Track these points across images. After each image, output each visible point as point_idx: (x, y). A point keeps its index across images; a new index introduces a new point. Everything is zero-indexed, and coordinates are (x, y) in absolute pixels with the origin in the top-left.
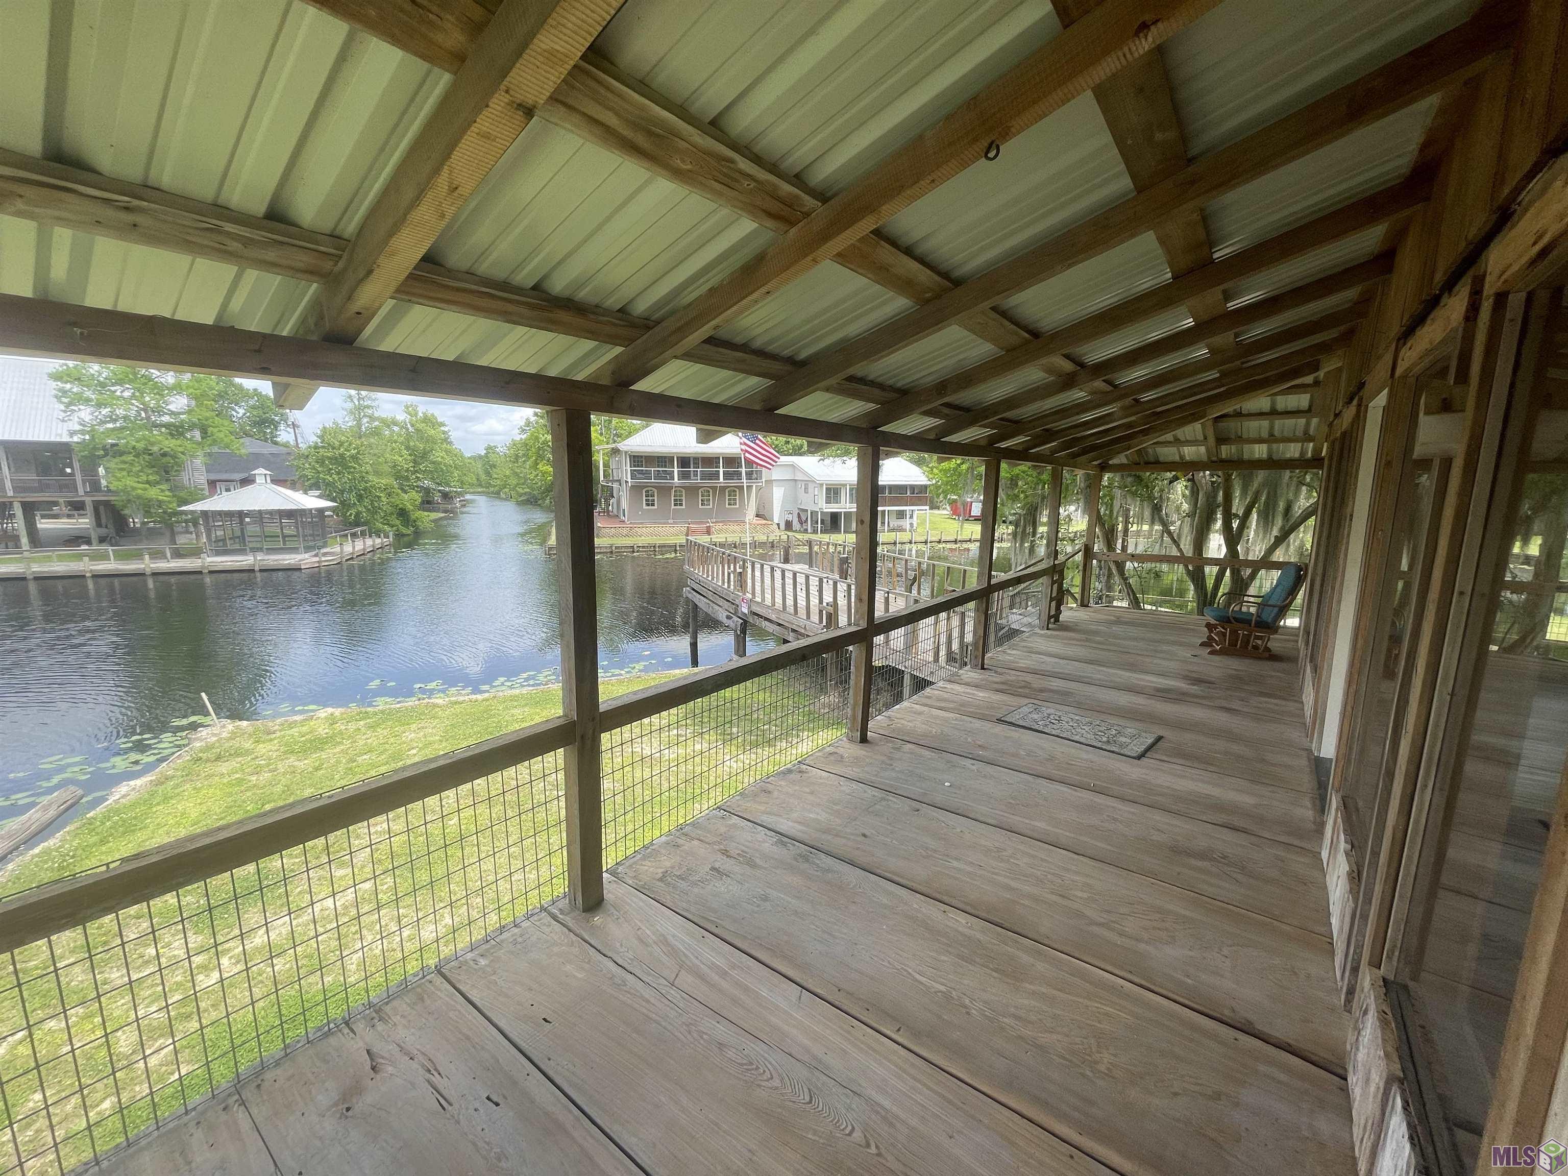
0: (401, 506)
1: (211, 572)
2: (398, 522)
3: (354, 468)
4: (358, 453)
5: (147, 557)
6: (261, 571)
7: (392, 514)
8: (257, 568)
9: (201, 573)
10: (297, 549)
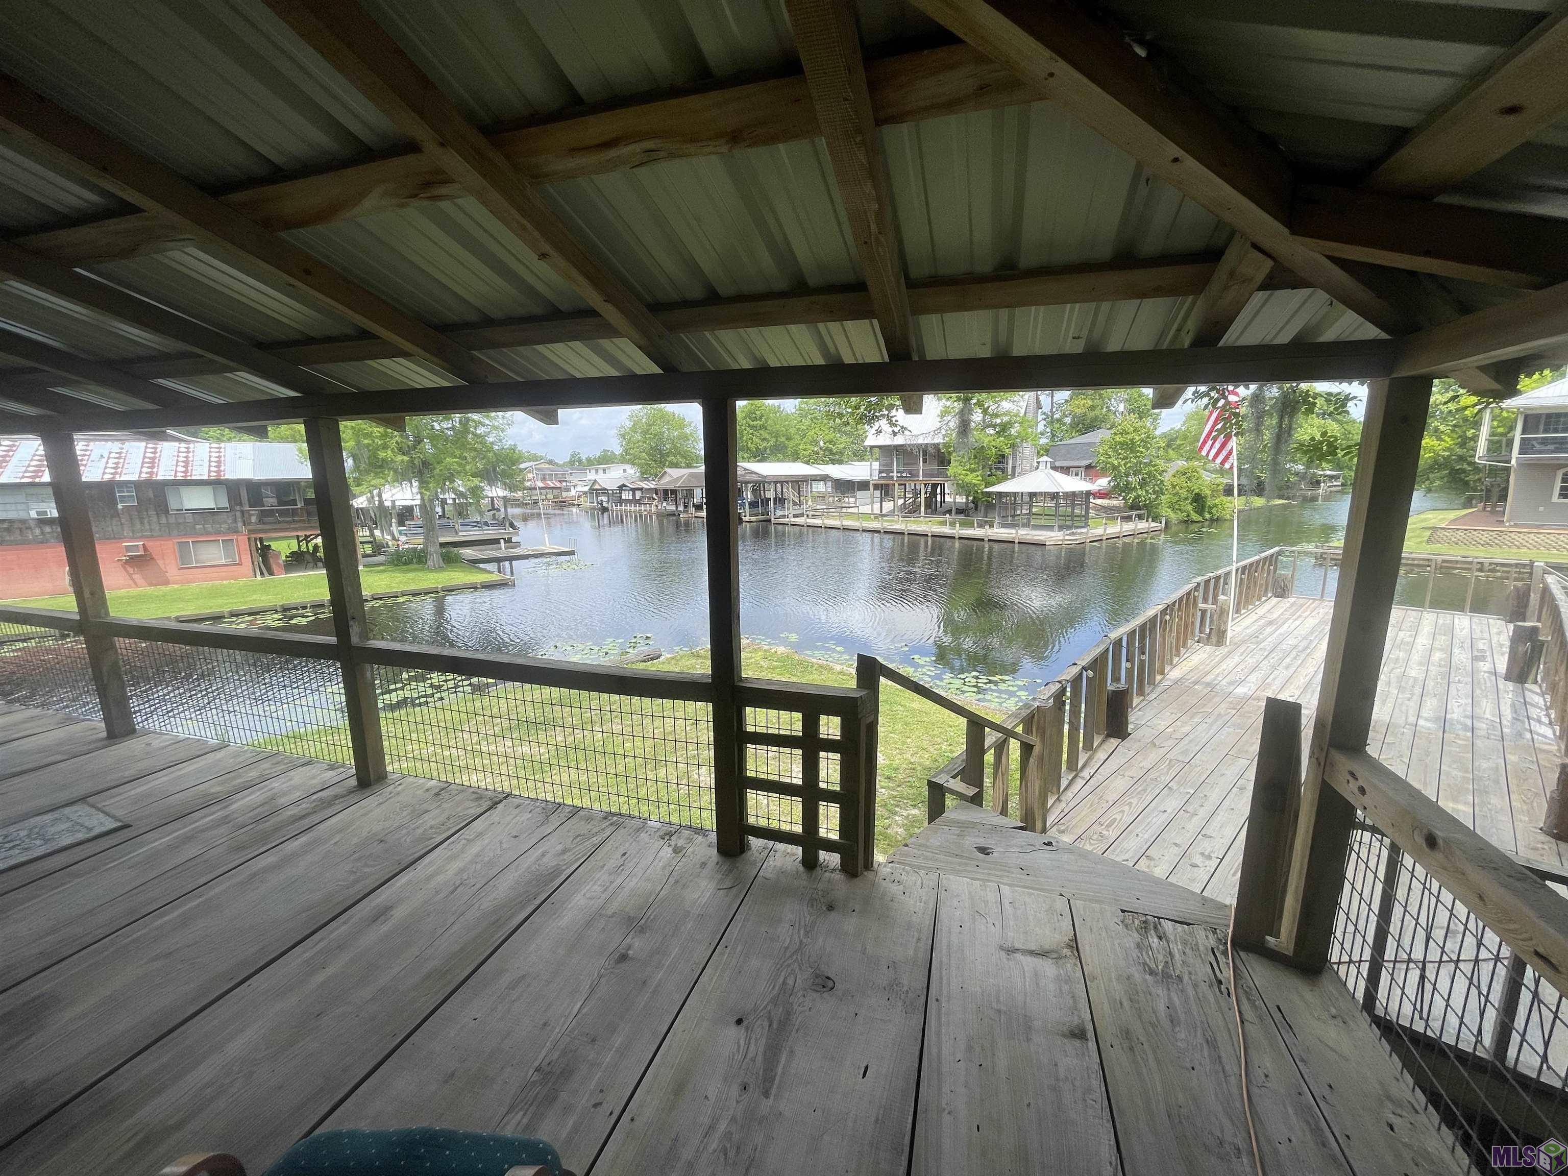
0: (1197, 491)
1: (990, 540)
2: (1190, 508)
3: (1142, 452)
4: (1148, 437)
5: (958, 525)
6: (1019, 543)
7: (1186, 499)
8: (1016, 541)
9: (983, 540)
10: (1053, 527)
